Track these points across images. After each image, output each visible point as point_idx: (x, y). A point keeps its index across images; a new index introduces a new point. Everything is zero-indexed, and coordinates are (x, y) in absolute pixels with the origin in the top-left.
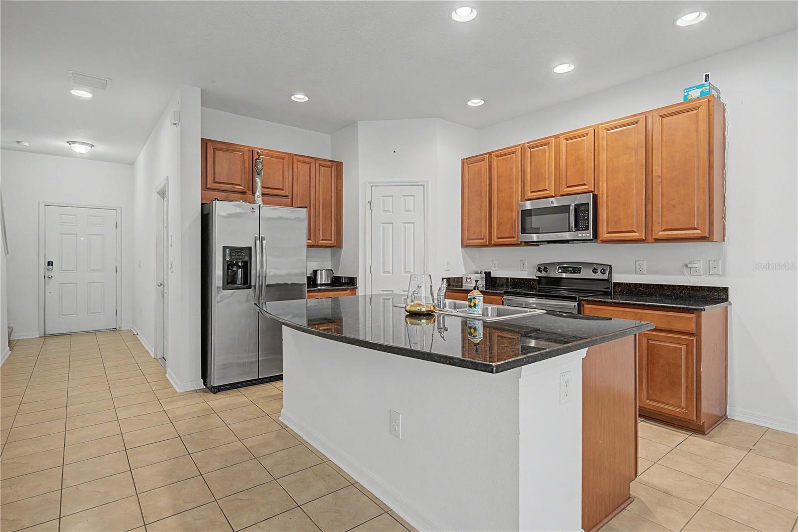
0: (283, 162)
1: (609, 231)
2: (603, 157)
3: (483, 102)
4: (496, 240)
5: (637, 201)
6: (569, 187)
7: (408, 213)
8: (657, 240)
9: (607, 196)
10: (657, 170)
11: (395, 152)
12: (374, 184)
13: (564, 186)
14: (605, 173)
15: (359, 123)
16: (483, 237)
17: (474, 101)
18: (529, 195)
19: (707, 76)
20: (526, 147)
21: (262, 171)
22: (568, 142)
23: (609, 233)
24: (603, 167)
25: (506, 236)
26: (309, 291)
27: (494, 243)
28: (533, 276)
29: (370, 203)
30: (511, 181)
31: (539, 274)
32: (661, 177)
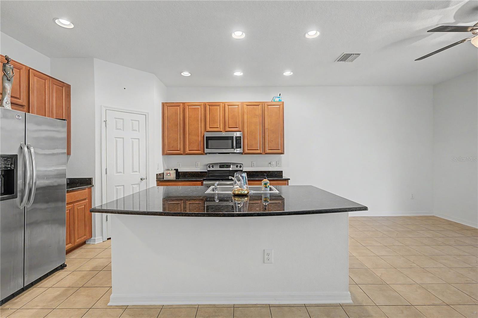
0: (20, 72)
1: (248, 149)
2: (246, 117)
3: (190, 75)
4: (188, 151)
5: (259, 137)
6: (230, 128)
7: (134, 132)
8: (266, 154)
9: (247, 134)
10: (266, 126)
11: (125, 88)
12: (108, 109)
13: (227, 127)
14: (246, 123)
15: (95, 60)
16: (179, 150)
17: (184, 73)
18: (208, 129)
19: (280, 94)
20: (207, 105)
21: (13, 78)
22: (229, 107)
23: (248, 150)
24: (246, 121)
25: (195, 149)
26: (68, 192)
27: (187, 153)
28: (206, 170)
29: (105, 121)
30: (198, 120)
31: (209, 169)
32: (268, 129)
